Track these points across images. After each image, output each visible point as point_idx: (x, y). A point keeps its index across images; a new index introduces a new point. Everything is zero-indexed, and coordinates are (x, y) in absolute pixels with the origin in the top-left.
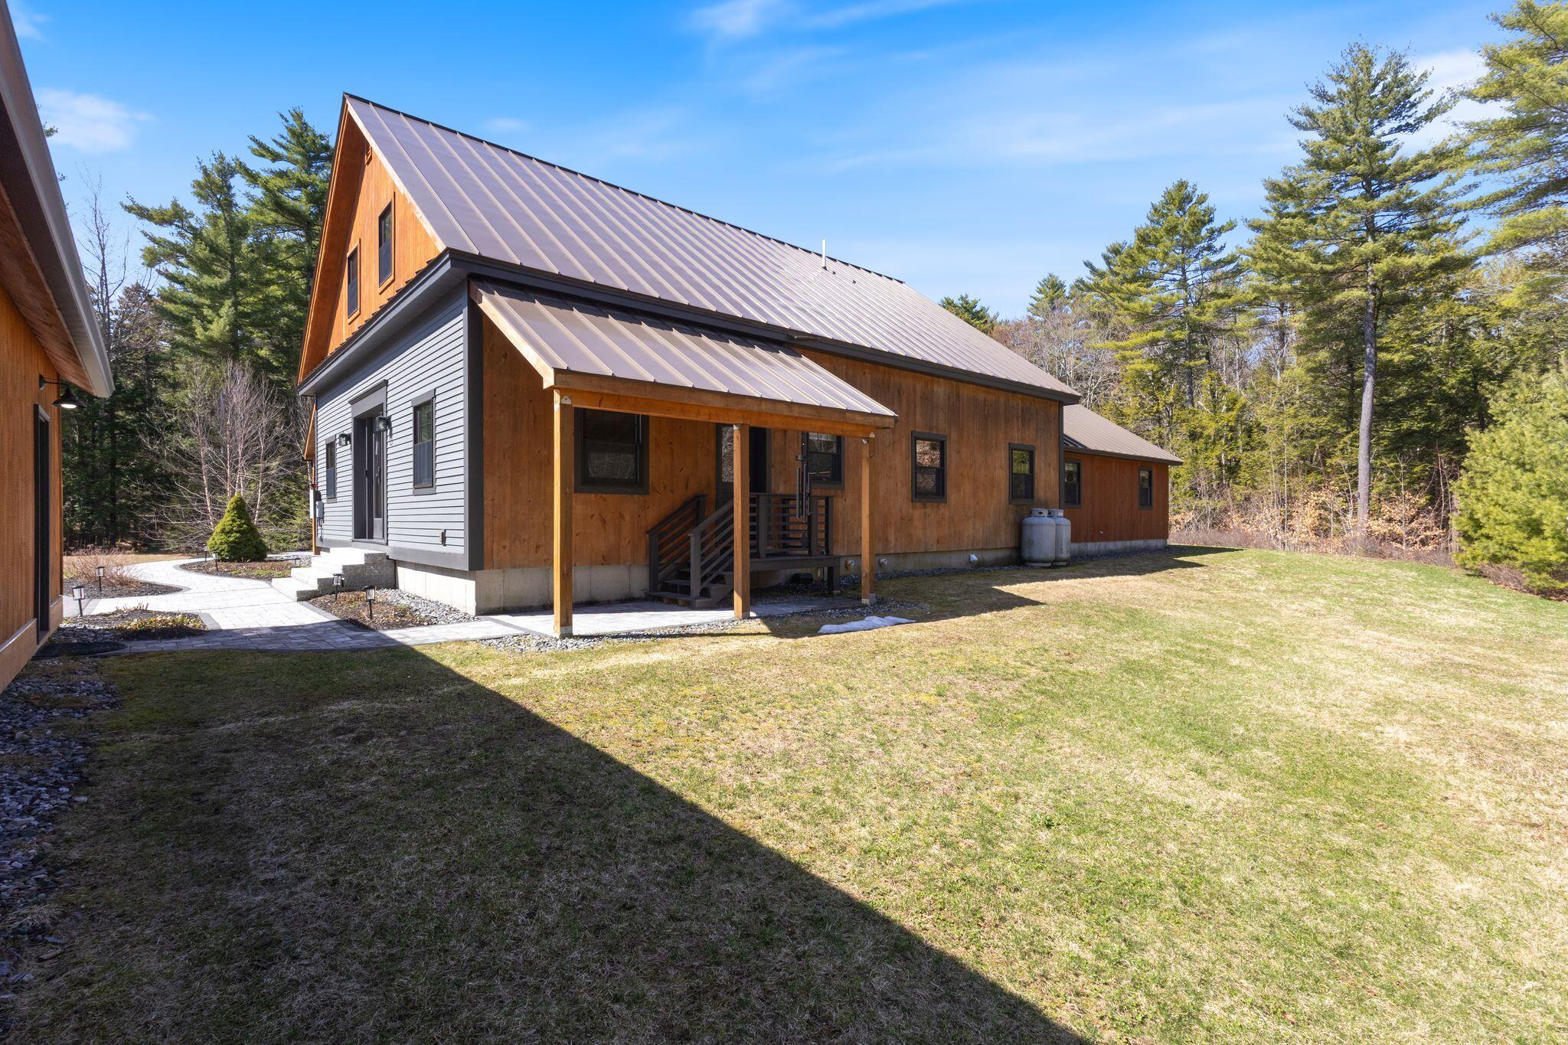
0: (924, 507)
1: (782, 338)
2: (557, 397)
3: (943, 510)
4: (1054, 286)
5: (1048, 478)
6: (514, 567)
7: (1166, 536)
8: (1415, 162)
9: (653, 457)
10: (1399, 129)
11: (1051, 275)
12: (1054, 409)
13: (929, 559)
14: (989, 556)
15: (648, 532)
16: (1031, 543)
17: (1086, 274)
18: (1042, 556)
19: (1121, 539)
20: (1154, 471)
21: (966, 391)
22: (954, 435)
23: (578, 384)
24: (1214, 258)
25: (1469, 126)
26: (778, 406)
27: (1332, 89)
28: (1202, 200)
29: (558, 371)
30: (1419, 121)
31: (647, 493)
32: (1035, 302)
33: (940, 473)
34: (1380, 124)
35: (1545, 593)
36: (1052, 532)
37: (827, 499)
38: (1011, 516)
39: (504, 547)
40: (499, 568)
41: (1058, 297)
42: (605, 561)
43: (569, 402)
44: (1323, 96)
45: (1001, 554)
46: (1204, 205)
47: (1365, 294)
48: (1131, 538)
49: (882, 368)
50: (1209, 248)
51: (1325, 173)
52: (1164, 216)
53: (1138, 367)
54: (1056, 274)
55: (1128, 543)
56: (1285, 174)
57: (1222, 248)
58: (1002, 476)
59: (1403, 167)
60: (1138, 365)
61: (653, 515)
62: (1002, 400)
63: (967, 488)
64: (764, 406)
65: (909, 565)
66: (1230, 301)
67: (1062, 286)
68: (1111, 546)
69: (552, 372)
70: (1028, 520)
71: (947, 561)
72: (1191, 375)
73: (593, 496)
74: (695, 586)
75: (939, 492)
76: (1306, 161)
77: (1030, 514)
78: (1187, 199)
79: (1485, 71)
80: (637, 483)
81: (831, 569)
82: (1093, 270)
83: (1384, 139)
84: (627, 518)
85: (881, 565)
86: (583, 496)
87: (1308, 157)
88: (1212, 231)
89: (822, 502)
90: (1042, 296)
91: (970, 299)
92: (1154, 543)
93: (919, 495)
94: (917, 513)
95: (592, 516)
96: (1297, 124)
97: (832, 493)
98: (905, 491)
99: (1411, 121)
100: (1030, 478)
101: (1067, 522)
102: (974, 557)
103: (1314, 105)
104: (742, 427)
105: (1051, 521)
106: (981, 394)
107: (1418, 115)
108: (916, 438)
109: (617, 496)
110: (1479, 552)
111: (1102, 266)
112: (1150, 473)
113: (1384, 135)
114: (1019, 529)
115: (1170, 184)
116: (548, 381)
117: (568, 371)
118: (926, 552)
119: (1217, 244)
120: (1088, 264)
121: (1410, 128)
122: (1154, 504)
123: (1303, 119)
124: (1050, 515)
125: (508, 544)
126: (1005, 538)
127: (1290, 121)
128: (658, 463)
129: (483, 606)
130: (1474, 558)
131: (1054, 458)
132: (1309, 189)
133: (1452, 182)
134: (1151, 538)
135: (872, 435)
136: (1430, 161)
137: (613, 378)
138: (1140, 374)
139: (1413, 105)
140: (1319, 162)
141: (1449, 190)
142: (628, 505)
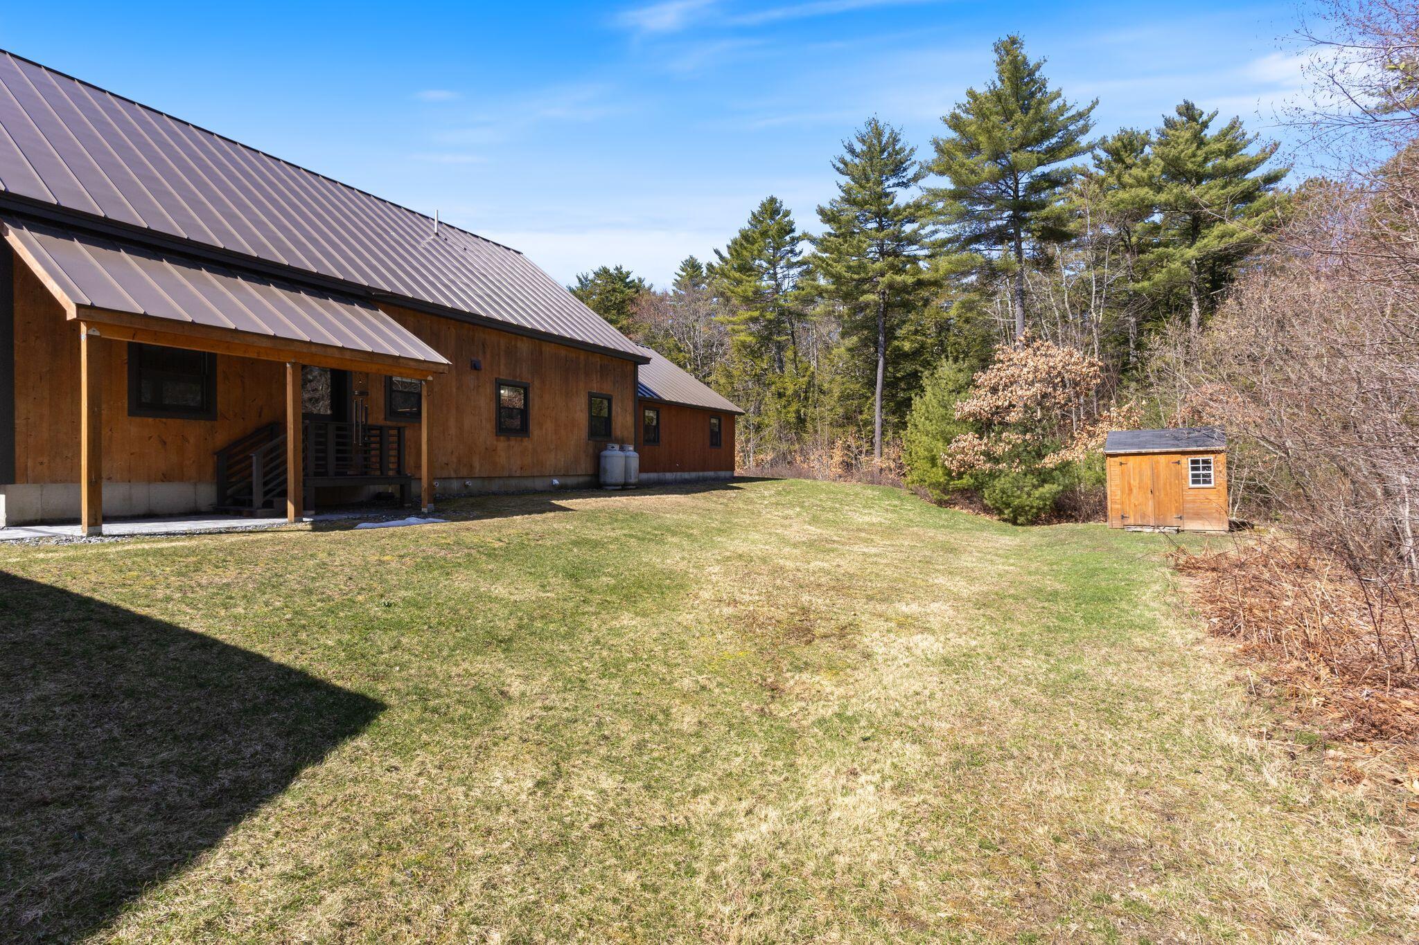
0: (509, 440)
1: (362, 293)
2: (84, 328)
3: (526, 443)
4: (692, 266)
5: (623, 420)
6: (55, 482)
7: (733, 469)
8: (905, 209)
9: (221, 388)
10: (898, 185)
11: (691, 257)
12: (630, 367)
13: (513, 482)
14: (570, 481)
15: (215, 454)
16: (605, 470)
17: (715, 261)
18: (613, 481)
19: (694, 470)
20: (723, 419)
21: (548, 349)
22: (537, 383)
23: (106, 319)
24: (794, 260)
25: (929, 190)
26: (328, 349)
27: (859, 147)
28: (787, 214)
29: (80, 307)
30: (909, 181)
31: (214, 418)
32: (679, 278)
33: (524, 413)
34: (887, 179)
35: (940, 503)
36: (621, 462)
37: (399, 429)
38: (591, 451)
39: (42, 463)
40: (35, 481)
41: (697, 276)
42: (166, 478)
43: (97, 333)
44: (852, 151)
45: (581, 479)
46: (786, 219)
47: (877, 298)
48: (704, 470)
49: (466, 325)
50: (792, 251)
51: (855, 208)
52: (761, 222)
53: (742, 338)
54: (695, 256)
55: (701, 474)
56: (831, 204)
57: (801, 252)
58: (582, 417)
59: (898, 211)
60: (743, 337)
61: (221, 437)
62: (582, 357)
63: (549, 425)
64: (314, 349)
65: (495, 486)
66: (804, 293)
67: (700, 267)
68: (686, 475)
69: (74, 307)
70: (605, 453)
71: (528, 483)
72: (781, 347)
73: (150, 420)
74: (258, 499)
75: (524, 430)
76: (842, 198)
77: (606, 449)
78: (776, 212)
79: (935, 156)
80: (205, 410)
81: (402, 487)
82: (722, 258)
83: (888, 190)
84: (192, 440)
85: (466, 486)
86: (138, 419)
87: (843, 194)
88: (793, 239)
89: (395, 432)
90: (684, 274)
91: (624, 270)
92: (722, 474)
93: (502, 430)
94: (502, 445)
95: (150, 438)
96: (838, 169)
97: (403, 424)
98: (488, 426)
99: (905, 180)
100: (608, 421)
101: (636, 455)
102: (556, 482)
103: (848, 157)
104: (294, 365)
105: (621, 453)
106: (563, 352)
107: (909, 177)
108: (500, 384)
109: (178, 421)
110: (915, 478)
111: (726, 254)
112: (720, 421)
113: (889, 187)
114: (598, 461)
115: (764, 198)
116: (71, 314)
117: (92, 307)
118: (510, 477)
119: (797, 250)
120: (717, 252)
121: (905, 185)
122: (723, 443)
123: (841, 166)
124: (622, 449)
125: (46, 460)
126: (585, 466)
127: (834, 166)
128: (226, 394)
129: (15, 518)
130: (913, 482)
131: (630, 405)
132: (844, 218)
133: (923, 227)
134: (720, 470)
135: (430, 378)
136: (912, 210)
137: (145, 315)
138: (744, 345)
139: (905, 170)
140: (849, 200)
141: (922, 232)
142: (194, 431)
